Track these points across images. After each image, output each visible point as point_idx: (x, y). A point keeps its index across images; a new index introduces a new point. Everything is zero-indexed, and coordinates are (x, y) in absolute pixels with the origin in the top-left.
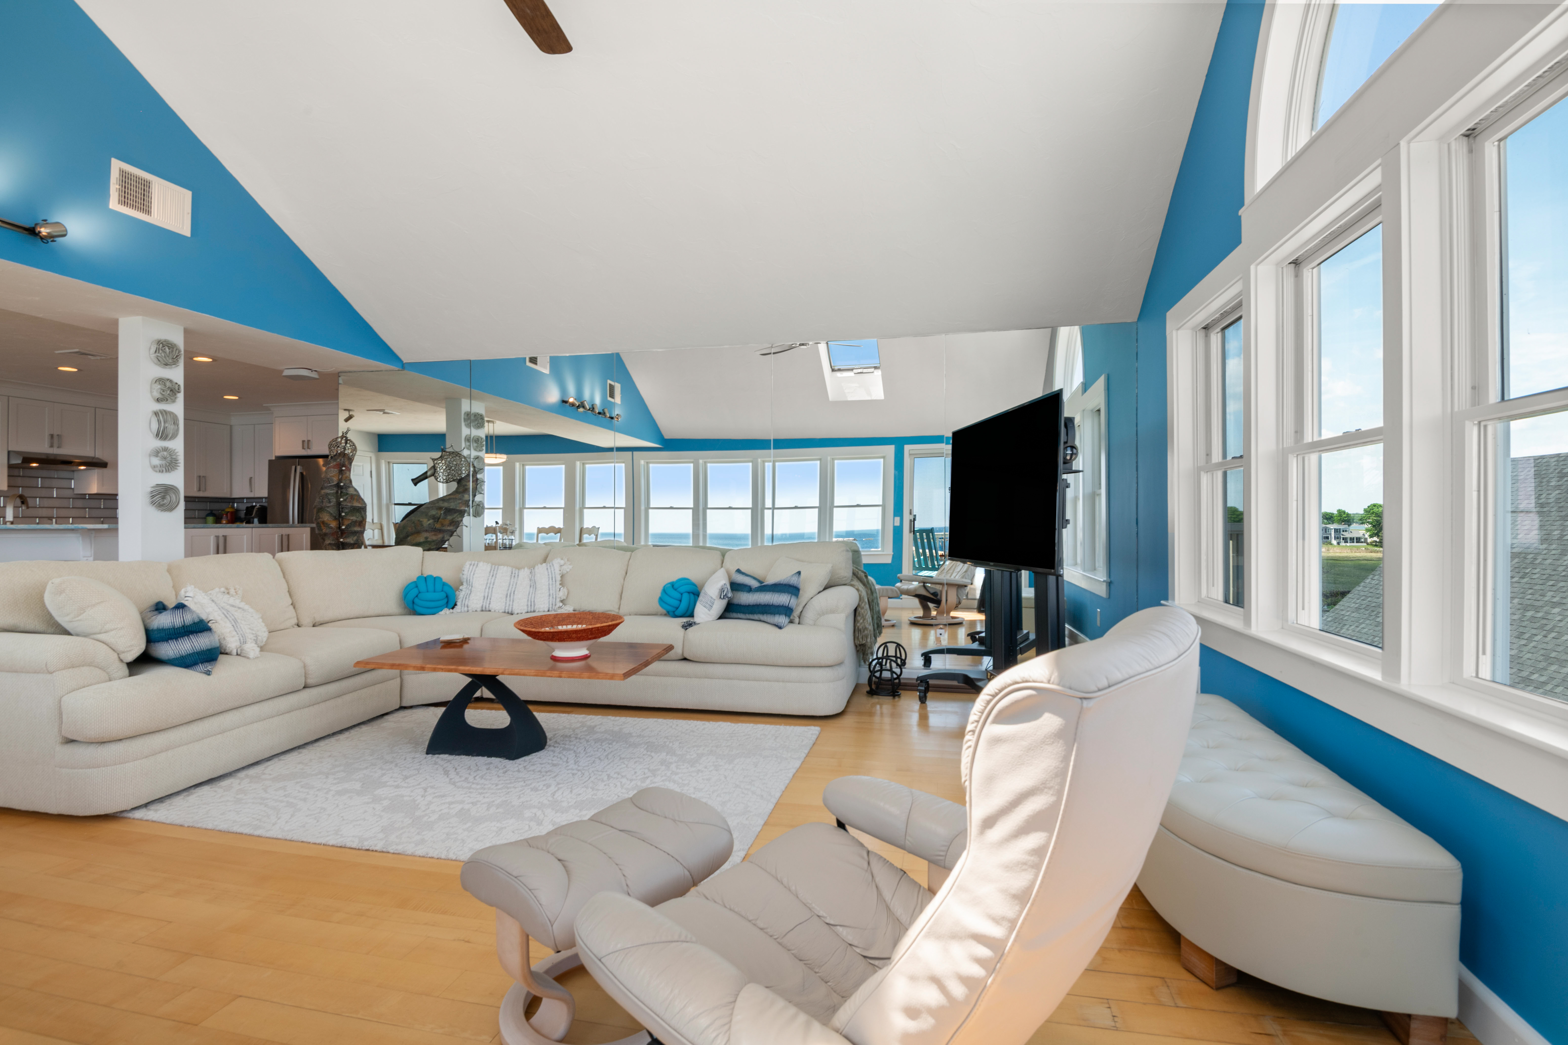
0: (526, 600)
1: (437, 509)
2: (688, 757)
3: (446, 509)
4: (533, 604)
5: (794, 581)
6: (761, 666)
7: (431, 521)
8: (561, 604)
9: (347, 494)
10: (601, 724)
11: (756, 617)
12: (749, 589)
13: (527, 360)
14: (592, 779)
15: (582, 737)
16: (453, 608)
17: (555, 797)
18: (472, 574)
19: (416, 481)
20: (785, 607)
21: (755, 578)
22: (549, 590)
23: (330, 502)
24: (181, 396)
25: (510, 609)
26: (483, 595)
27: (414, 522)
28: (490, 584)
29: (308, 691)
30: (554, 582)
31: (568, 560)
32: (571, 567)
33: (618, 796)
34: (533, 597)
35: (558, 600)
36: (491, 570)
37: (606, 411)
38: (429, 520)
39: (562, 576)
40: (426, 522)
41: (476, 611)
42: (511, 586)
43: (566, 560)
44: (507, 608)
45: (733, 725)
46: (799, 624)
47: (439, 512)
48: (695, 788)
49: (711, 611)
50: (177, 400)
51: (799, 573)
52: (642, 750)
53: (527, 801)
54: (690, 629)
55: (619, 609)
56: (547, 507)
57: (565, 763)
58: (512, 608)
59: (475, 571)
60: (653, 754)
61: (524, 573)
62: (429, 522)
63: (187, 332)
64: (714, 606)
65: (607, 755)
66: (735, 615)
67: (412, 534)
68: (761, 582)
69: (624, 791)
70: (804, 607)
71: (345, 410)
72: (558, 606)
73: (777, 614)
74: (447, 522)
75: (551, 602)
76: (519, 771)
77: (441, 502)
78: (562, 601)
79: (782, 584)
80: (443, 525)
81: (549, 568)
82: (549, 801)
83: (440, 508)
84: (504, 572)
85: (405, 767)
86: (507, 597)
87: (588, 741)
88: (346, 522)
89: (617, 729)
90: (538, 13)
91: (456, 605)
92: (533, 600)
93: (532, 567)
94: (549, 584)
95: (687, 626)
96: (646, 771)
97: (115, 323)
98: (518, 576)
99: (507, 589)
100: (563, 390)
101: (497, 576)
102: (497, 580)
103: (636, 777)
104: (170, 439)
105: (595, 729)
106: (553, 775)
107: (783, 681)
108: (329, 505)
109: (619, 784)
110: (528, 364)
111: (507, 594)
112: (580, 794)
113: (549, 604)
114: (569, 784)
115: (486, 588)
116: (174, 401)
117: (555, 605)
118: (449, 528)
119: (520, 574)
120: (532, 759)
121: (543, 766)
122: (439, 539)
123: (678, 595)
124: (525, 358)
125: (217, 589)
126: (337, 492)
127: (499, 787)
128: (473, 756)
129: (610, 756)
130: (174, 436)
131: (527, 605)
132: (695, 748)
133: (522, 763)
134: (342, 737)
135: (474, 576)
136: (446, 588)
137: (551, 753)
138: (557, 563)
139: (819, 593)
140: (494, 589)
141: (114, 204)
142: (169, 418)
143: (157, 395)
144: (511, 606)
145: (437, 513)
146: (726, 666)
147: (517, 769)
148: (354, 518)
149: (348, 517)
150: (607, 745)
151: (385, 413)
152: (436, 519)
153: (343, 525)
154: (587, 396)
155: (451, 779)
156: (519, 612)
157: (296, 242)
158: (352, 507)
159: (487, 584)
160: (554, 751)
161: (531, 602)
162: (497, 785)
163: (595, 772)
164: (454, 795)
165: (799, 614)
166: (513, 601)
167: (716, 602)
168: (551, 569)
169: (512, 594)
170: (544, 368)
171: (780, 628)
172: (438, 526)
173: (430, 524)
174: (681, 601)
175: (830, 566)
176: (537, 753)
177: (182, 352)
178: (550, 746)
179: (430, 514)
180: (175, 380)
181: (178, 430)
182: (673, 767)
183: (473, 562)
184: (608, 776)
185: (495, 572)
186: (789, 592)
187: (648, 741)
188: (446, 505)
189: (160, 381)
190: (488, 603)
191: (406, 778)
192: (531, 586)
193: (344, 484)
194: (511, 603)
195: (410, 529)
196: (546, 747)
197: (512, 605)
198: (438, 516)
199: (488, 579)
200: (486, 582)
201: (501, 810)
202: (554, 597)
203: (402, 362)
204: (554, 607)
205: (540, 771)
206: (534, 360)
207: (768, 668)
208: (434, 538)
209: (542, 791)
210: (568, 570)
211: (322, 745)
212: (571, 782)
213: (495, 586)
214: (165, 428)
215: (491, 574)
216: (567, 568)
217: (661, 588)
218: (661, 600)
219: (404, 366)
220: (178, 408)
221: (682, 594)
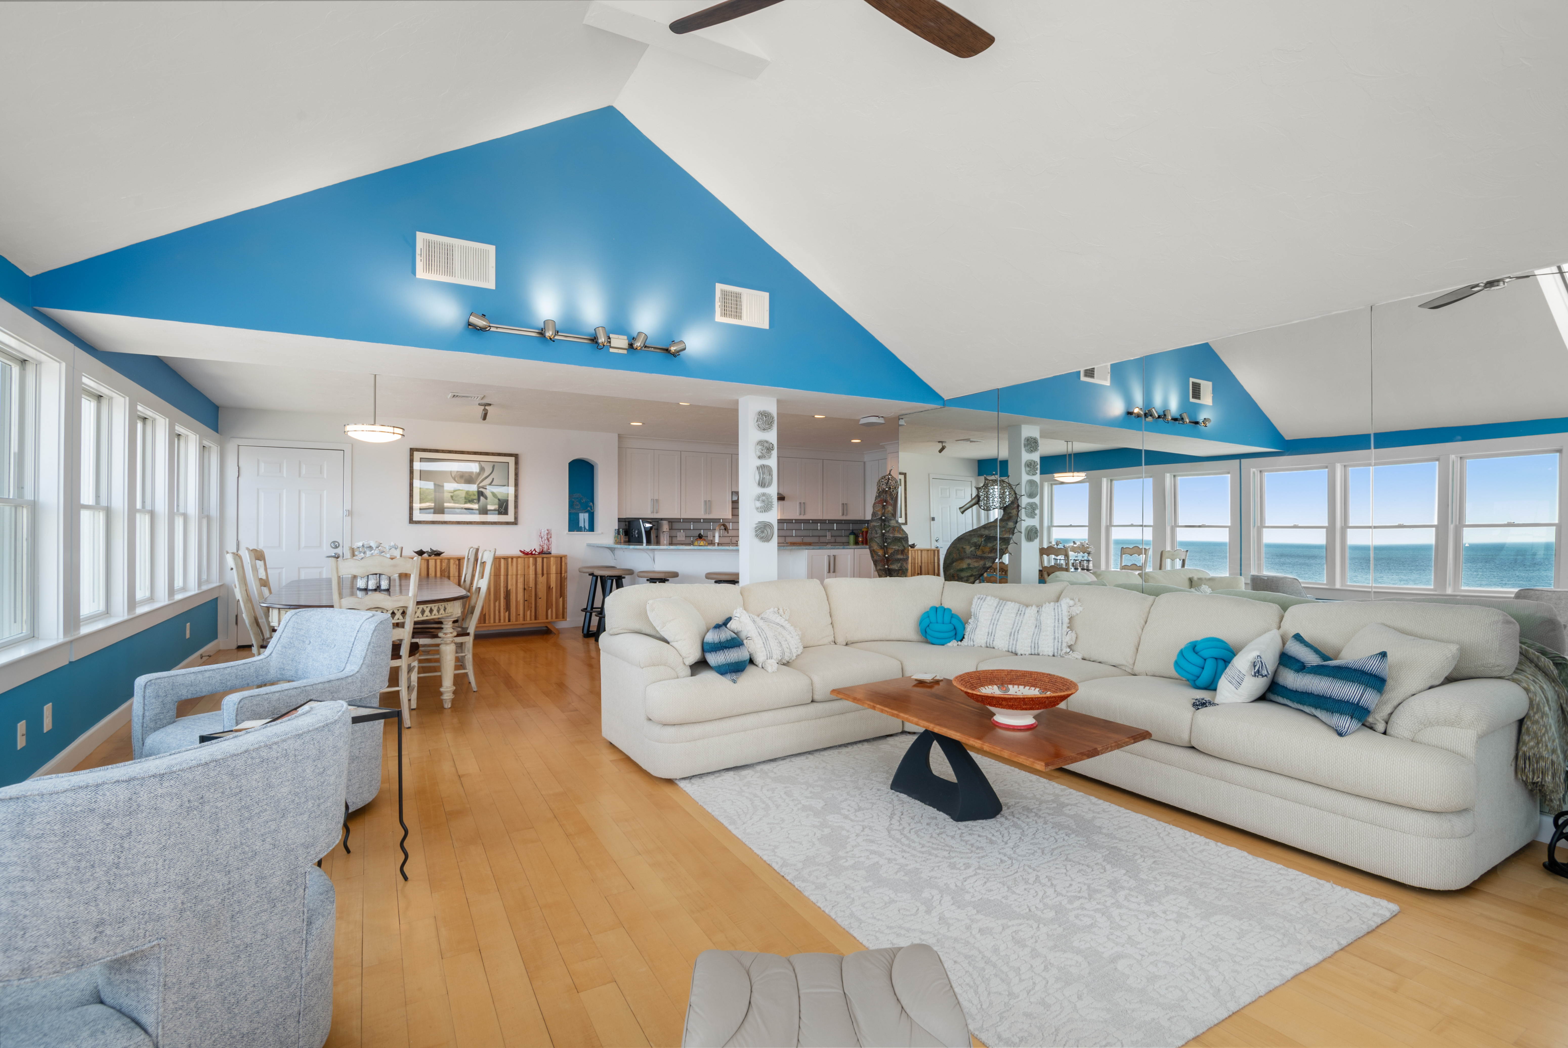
0: (1030, 641)
1: (978, 537)
2: (1151, 887)
3: (986, 536)
4: (1036, 646)
5: (1373, 666)
6: (1307, 784)
7: (973, 548)
8: (1068, 650)
9: (890, 526)
10: (1075, 805)
11: (1307, 709)
12: (1301, 667)
13: (1082, 374)
14: (1017, 875)
15: (1043, 815)
16: (961, 641)
17: (965, 883)
18: (979, 608)
19: (963, 510)
20: (1352, 704)
21: (1316, 651)
22: (1054, 633)
23: (877, 533)
24: (775, 453)
25: (1014, 648)
26: (987, 631)
27: (958, 550)
28: (995, 620)
29: (815, 704)
30: (1060, 625)
31: (1079, 601)
32: (1081, 609)
33: (1030, 910)
34: (1037, 639)
35: (1064, 645)
36: (998, 605)
37: (1185, 416)
38: (971, 547)
39: (1071, 619)
40: (969, 549)
41: (981, 646)
42: (1016, 625)
43: (1077, 600)
44: (1010, 647)
45: (1250, 857)
46: (1385, 733)
47: (980, 539)
48: (1129, 937)
49: (1239, 690)
50: (772, 456)
51: (1384, 655)
52: (1100, 856)
53: (936, 878)
54: (1203, 710)
55: (1134, 664)
56: (1134, 524)
57: (1003, 843)
58: (1016, 647)
59: (982, 605)
60: (1108, 867)
61: (1031, 611)
62: (971, 549)
63: (779, 401)
64: (1244, 684)
65: (1053, 850)
66: (1280, 700)
67: (957, 560)
68: (1325, 658)
69: (1041, 906)
70: (1396, 707)
71: (939, 442)
72: (1064, 651)
73: (1337, 712)
74: (987, 550)
75: (1056, 646)
76: (953, 837)
77: (983, 530)
78: (1070, 647)
79: (1351, 668)
80: (983, 552)
81: (1056, 608)
82: (956, 886)
83: (981, 536)
84: (1010, 608)
85: (866, 798)
86: (1010, 635)
87: (1045, 823)
88: (890, 551)
89: (1089, 816)
90: (942, 20)
91: (964, 638)
92: (1036, 642)
93: (1039, 606)
94: (1055, 626)
95: (1200, 704)
96: (1085, 888)
97: (737, 402)
98: (1024, 614)
99: (1011, 627)
100: (1128, 400)
101: (1003, 613)
102: (1001, 617)
103: (1067, 892)
104: (767, 487)
105: (1064, 809)
106: (980, 855)
107: (1344, 816)
108: (876, 536)
109: (1041, 894)
110: (1083, 378)
111: (1011, 633)
112: (991, 890)
113: (1054, 648)
114: (988, 872)
115: (990, 624)
116: (770, 457)
117: (1061, 650)
118: (989, 555)
119: (1026, 611)
120: (975, 826)
121: (979, 839)
122: (981, 566)
123: (1198, 661)
124: (1080, 372)
125: (772, 609)
126: (881, 525)
127: (924, 849)
128: (925, 804)
129: (1056, 852)
130: (770, 484)
131: (1031, 647)
132: (1169, 877)
133: (963, 828)
134: (844, 750)
135: (981, 611)
136: (954, 621)
137: (998, 825)
138: (1065, 602)
139: (1431, 687)
140: (998, 626)
141: (719, 318)
142: (766, 471)
143: (759, 454)
144: (1014, 646)
145: (979, 541)
146: (1252, 771)
147: (953, 833)
148: (896, 547)
149: (891, 547)
150: (1064, 835)
151: (971, 442)
152: (977, 546)
153: (887, 554)
154: (1158, 402)
155: (891, 824)
156: (1023, 653)
157: (848, 312)
158: (893, 537)
159: (992, 619)
160: (1002, 824)
161: (1035, 644)
162: (923, 846)
163: (1026, 868)
164: (881, 844)
165: (1386, 717)
166: (1017, 640)
167: (1246, 679)
168: (1058, 609)
169: (1016, 633)
170: (1103, 380)
171: (1340, 734)
172: (979, 553)
173: (971, 551)
174: (1203, 668)
175: (1454, 648)
176: (984, 821)
177: (776, 418)
178: (1003, 816)
179: (972, 542)
180: (771, 441)
181: (772, 479)
182: (1123, 893)
183: (982, 596)
184: (1037, 877)
185: (1001, 608)
186: (1360, 682)
187: (1115, 845)
188: (986, 532)
189: (761, 443)
190: (992, 639)
191: (860, 809)
192: (1036, 626)
193: (886, 518)
194: (1015, 642)
195: (955, 555)
196: (999, 816)
197: (1016, 645)
198: (979, 543)
199: (993, 615)
200: (991, 618)
201: (906, 878)
202: (1060, 641)
203: (944, 399)
204: (1059, 652)
205: (972, 845)
206: (1090, 373)
207: (1318, 791)
208: (976, 565)
209: (958, 871)
210: (1078, 612)
211: (826, 754)
212: (993, 870)
213: (999, 623)
214: (764, 478)
215: (997, 610)
216: (1077, 610)
217: (1180, 649)
218: (1176, 663)
219: (945, 403)
220: (772, 462)
221: (1205, 660)
